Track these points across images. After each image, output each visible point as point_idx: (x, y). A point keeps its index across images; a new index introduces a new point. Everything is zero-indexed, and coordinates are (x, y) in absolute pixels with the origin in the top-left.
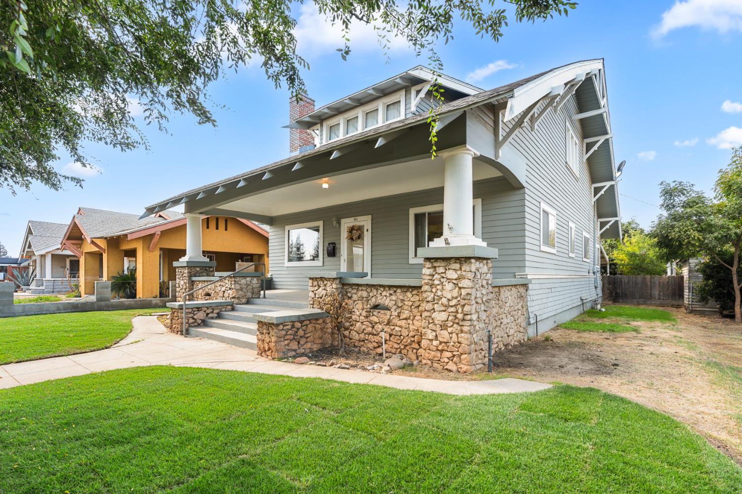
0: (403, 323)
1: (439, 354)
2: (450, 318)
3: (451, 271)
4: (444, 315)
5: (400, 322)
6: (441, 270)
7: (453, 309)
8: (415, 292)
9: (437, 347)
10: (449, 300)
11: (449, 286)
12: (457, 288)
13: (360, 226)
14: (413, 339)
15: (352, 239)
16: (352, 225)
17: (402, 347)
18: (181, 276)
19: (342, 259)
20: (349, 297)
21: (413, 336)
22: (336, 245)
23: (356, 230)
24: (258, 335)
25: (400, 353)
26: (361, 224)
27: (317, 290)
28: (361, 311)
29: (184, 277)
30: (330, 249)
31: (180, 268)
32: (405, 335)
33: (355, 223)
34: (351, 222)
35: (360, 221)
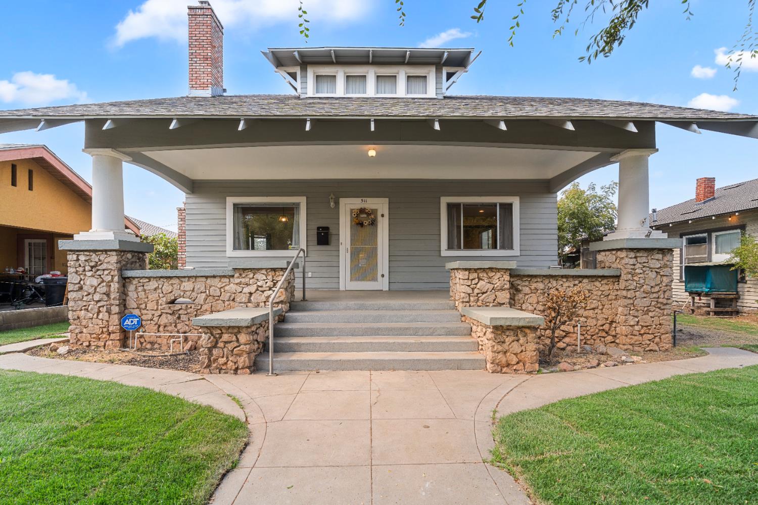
0: (590, 313)
1: (640, 338)
2: (653, 303)
3: (653, 261)
4: (647, 301)
6: (644, 260)
7: (655, 295)
8: (604, 281)
9: (639, 331)
10: (651, 287)
11: (651, 275)
12: (659, 276)
13: (372, 210)
14: (601, 328)
15: (361, 224)
16: (359, 207)
17: (589, 337)
18: (90, 268)
19: (342, 248)
20: (518, 291)
21: (603, 325)
22: (331, 231)
23: (368, 214)
24: (493, 346)
25: (585, 343)
26: (373, 207)
27: (476, 284)
28: (535, 305)
29: (104, 270)
30: (319, 234)
31: (85, 253)
32: (592, 325)
33: (363, 206)
34: (356, 203)
35: (371, 203)
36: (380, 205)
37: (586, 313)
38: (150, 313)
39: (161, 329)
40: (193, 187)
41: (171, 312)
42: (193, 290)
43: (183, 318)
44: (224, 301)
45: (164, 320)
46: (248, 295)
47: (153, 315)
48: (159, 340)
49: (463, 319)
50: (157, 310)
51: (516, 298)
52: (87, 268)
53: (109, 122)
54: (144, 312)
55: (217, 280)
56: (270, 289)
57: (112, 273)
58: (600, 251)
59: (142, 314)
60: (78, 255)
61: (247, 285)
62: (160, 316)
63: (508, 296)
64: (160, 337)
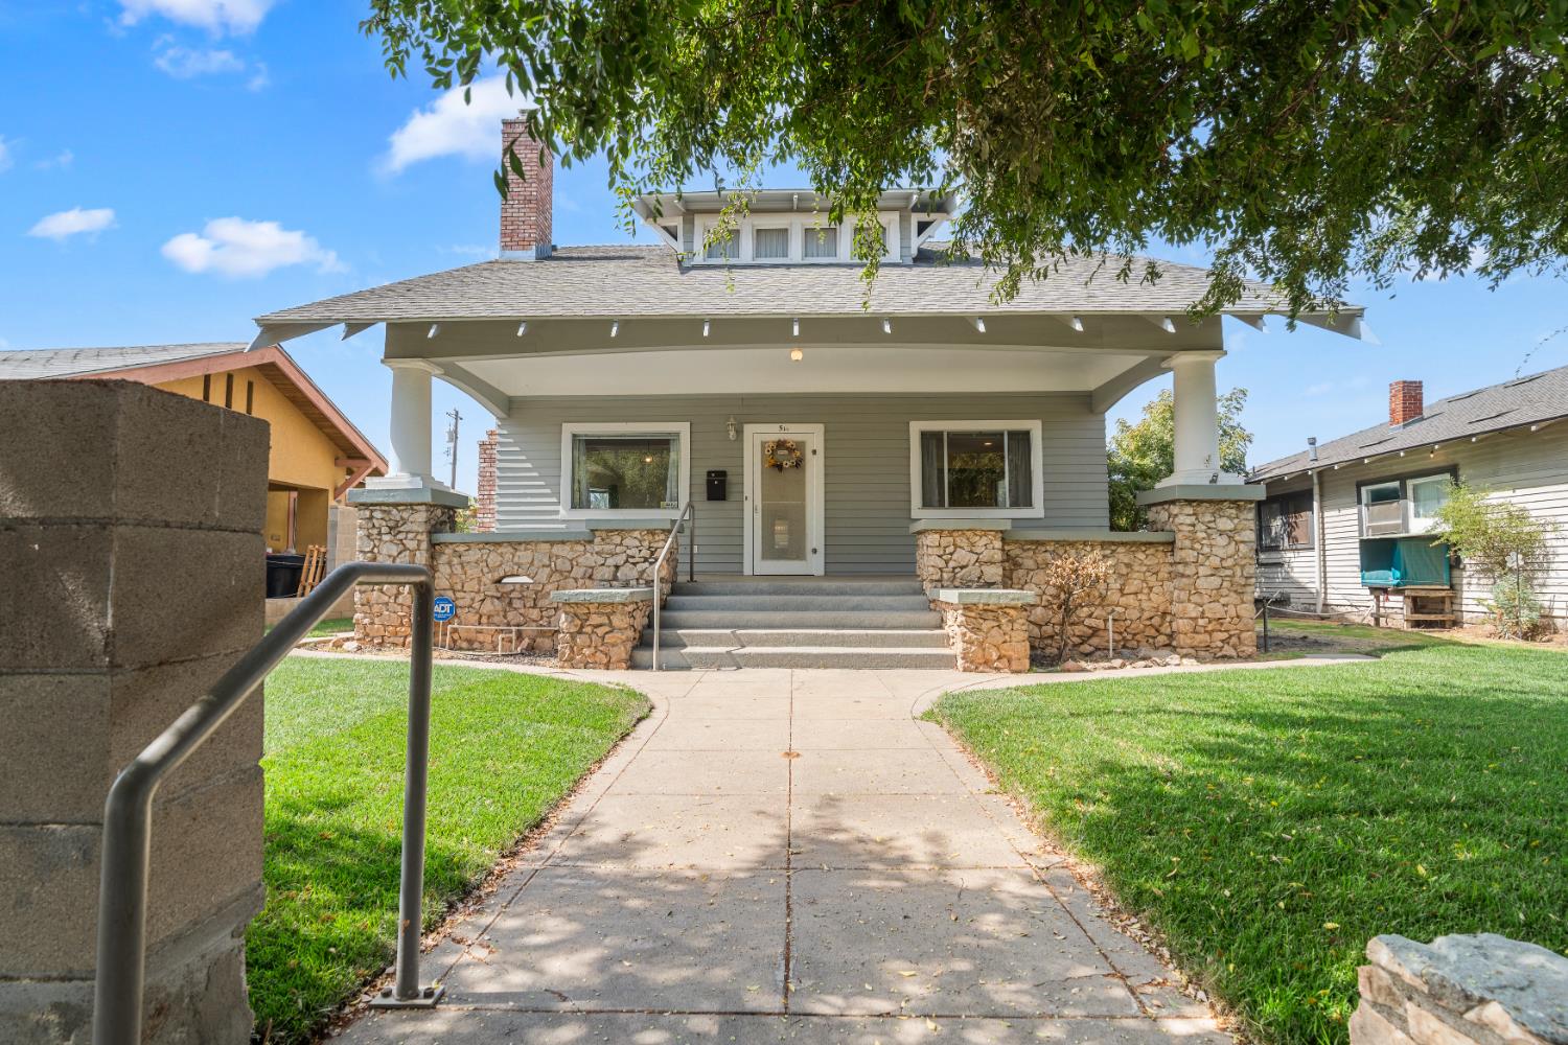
0: (1131, 600)
1: (1207, 637)
2: (1225, 584)
3: (1224, 519)
4: (1216, 581)
5: (1124, 599)
6: (1208, 518)
7: (1229, 572)
8: (1151, 551)
9: (1205, 627)
10: (1222, 559)
11: (1222, 541)
12: (1233, 543)
13: (797, 443)
14: (1148, 623)
15: (779, 467)
16: (776, 438)
17: (1129, 637)
18: (387, 530)
19: (747, 506)
20: (1018, 565)
21: (1151, 618)
22: (729, 478)
23: (791, 450)
24: (964, 635)
25: (1124, 647)
26: (799, 438)
27: (951, 554)
28: (1043, 587)
29: (407, 532)
30: (710, 483)
31: (383, 508)
32: (1134, 617)
33: (782, 437)
34: (771, 432)
35: (794, 432)
36: (811, 436)
37: (1123, 600)
38: (468, 597)
39: (484, 620)
40: (510, 409)
41: (499, 595)
42: (532, 563)
43: (517, 604)
44: (576, 580)
45: (488, 607)
46: (613, 569)
47: (473, 599)
48: (481, 637)
49: (932, 606)
50: (479, 592)
51: (1014, 575)
52: (384, 530)
53: (434, 327)
54: (459, 595)
55: (567, 547)
56: (646, 560)
57: (419, 537)
58: (1150, 506)
59: (457, 599)
60: (372, 511)
61: (613, 555)
62: (483, 600)
63: (1000, 571)
64: (480, 632)
